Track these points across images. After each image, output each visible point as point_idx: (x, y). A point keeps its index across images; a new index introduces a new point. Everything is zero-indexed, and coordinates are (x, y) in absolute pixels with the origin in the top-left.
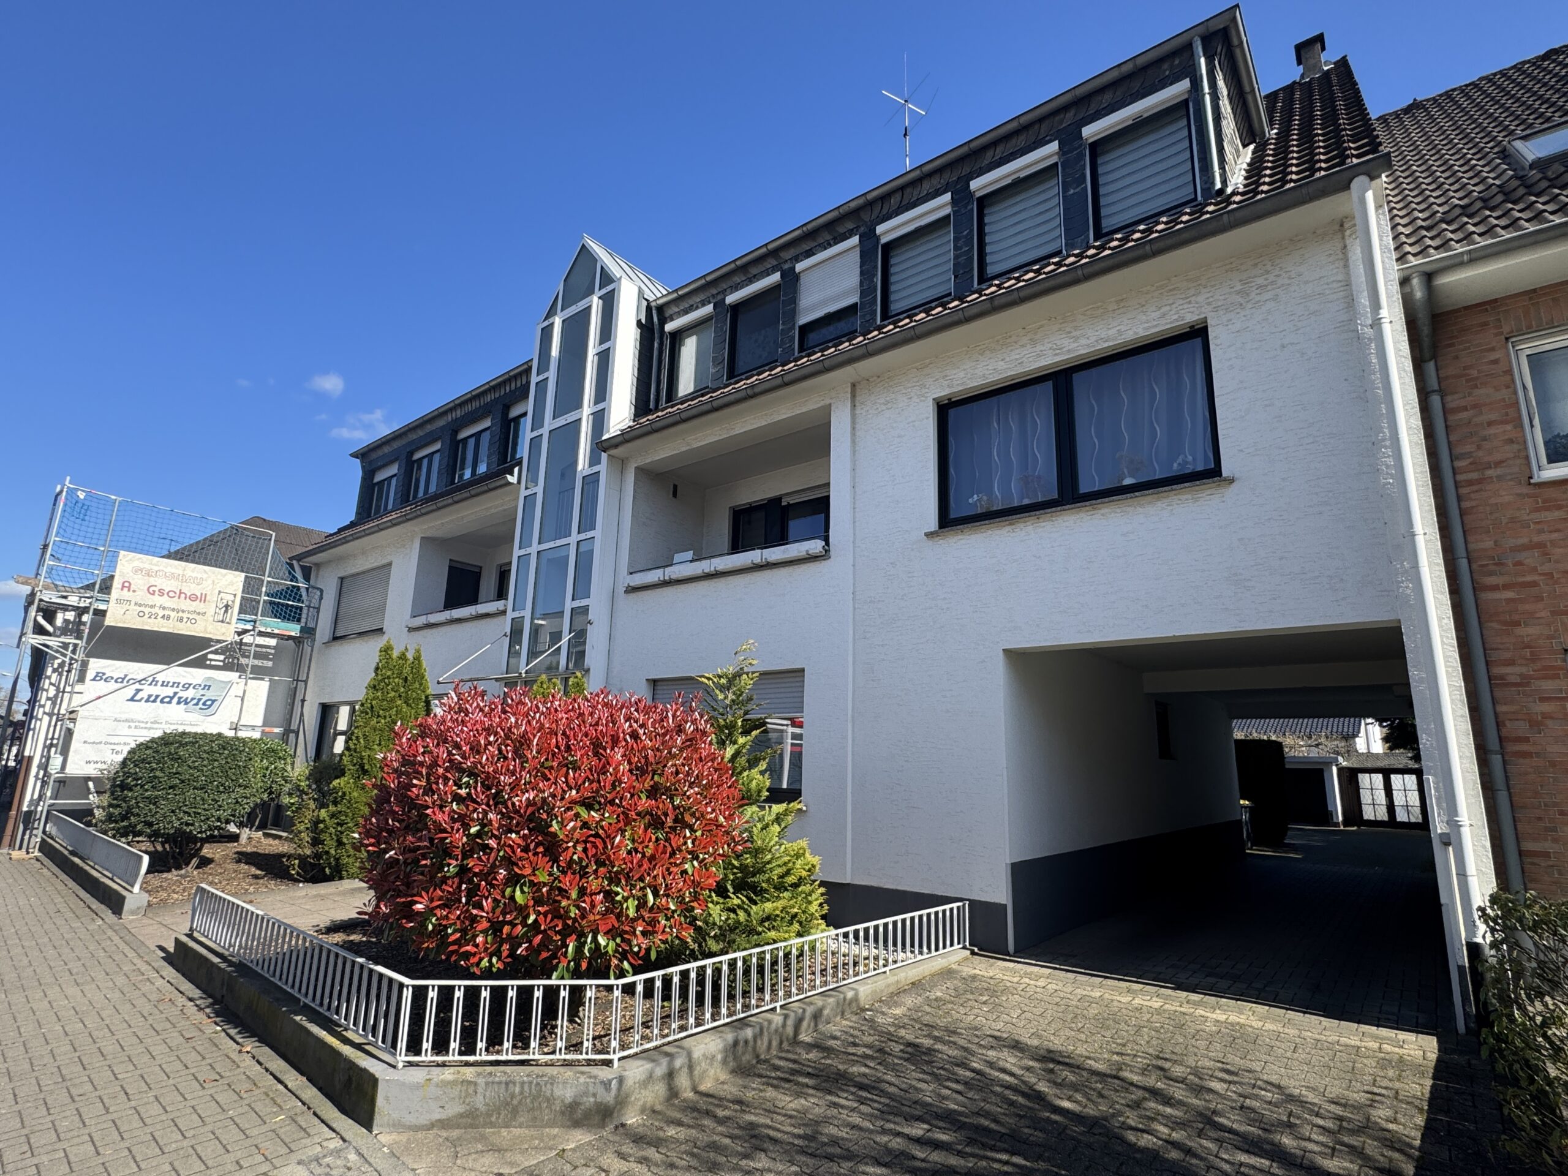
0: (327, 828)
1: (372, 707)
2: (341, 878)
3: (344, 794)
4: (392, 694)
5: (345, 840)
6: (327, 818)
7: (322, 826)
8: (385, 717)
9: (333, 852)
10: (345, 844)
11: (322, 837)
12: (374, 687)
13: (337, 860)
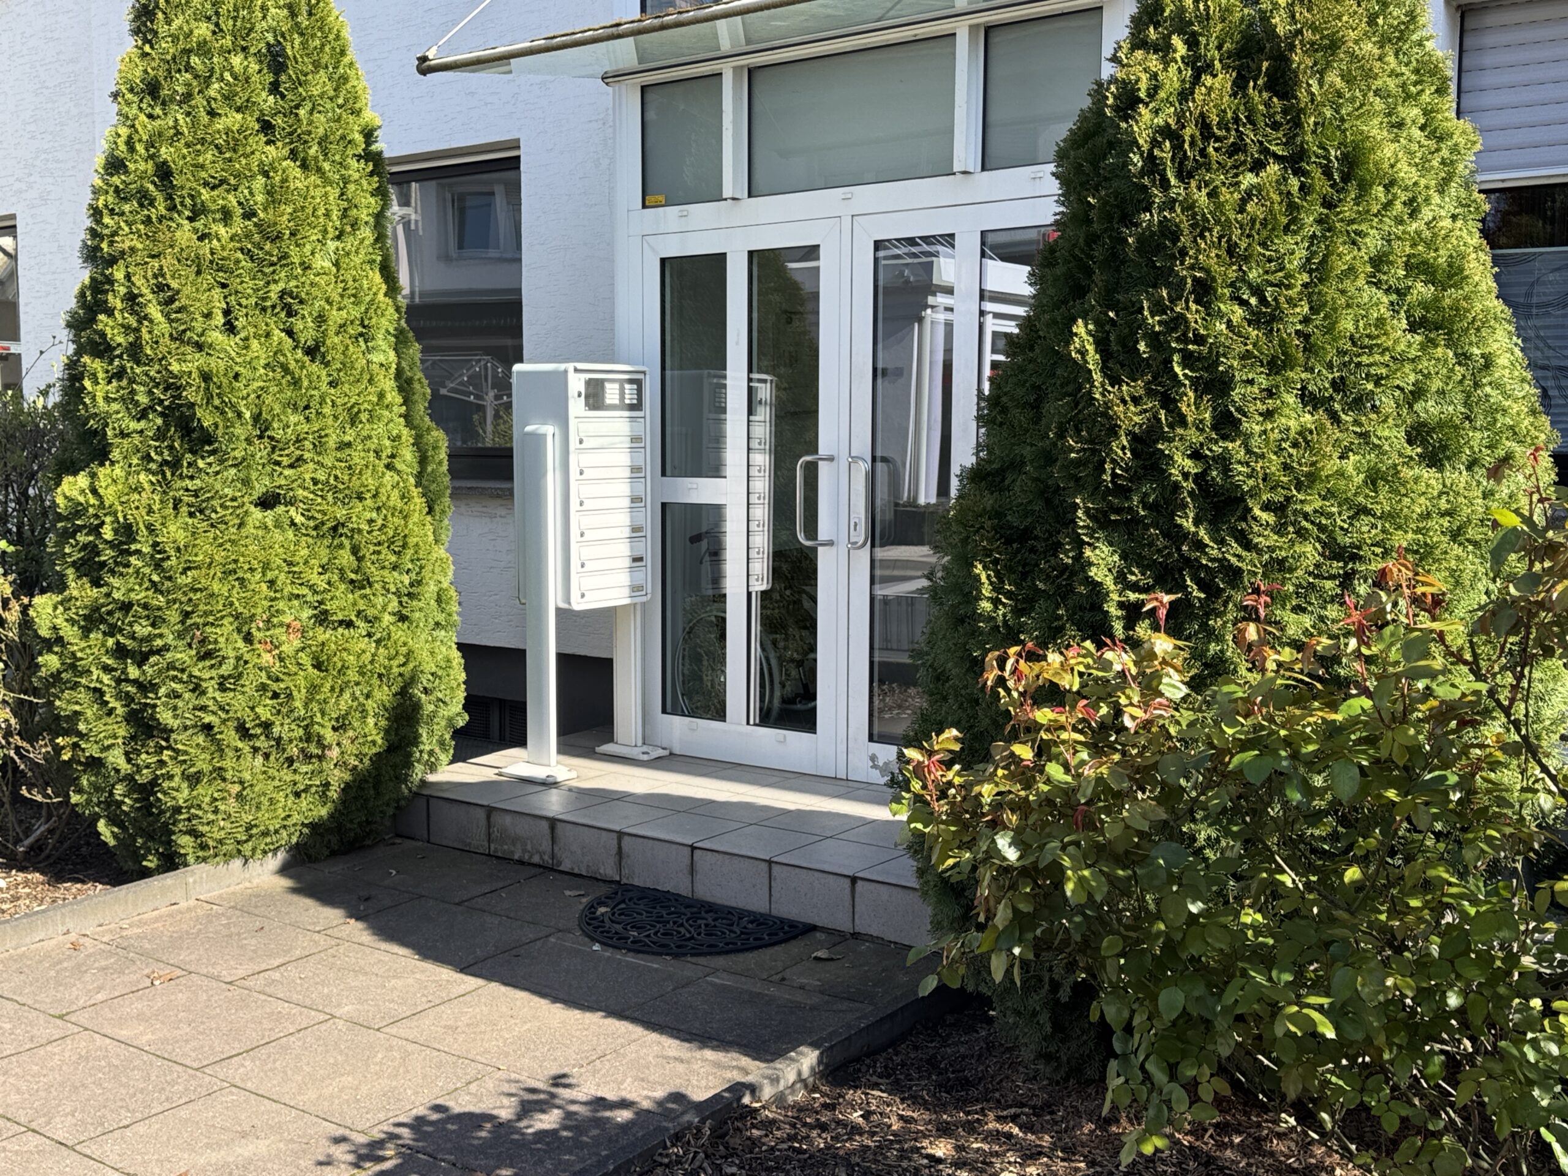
0: (73, 665)
1: (164, 173)
2: (171, 862)
3: (127, 531)
4: (232, 120)
5: (165, 717)
6: (70, 633)
7: (50, 662)
8: (226, 216)
9: (116, 758)
10: (167, 732)
11: (64, 705)
12: (152, 89)
13: (146, 792)
